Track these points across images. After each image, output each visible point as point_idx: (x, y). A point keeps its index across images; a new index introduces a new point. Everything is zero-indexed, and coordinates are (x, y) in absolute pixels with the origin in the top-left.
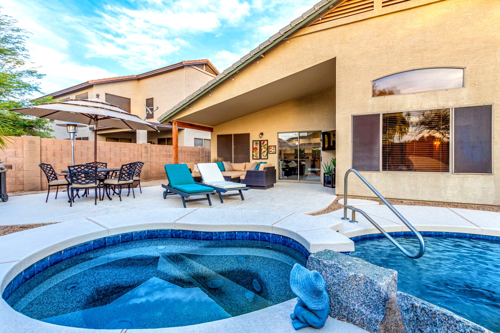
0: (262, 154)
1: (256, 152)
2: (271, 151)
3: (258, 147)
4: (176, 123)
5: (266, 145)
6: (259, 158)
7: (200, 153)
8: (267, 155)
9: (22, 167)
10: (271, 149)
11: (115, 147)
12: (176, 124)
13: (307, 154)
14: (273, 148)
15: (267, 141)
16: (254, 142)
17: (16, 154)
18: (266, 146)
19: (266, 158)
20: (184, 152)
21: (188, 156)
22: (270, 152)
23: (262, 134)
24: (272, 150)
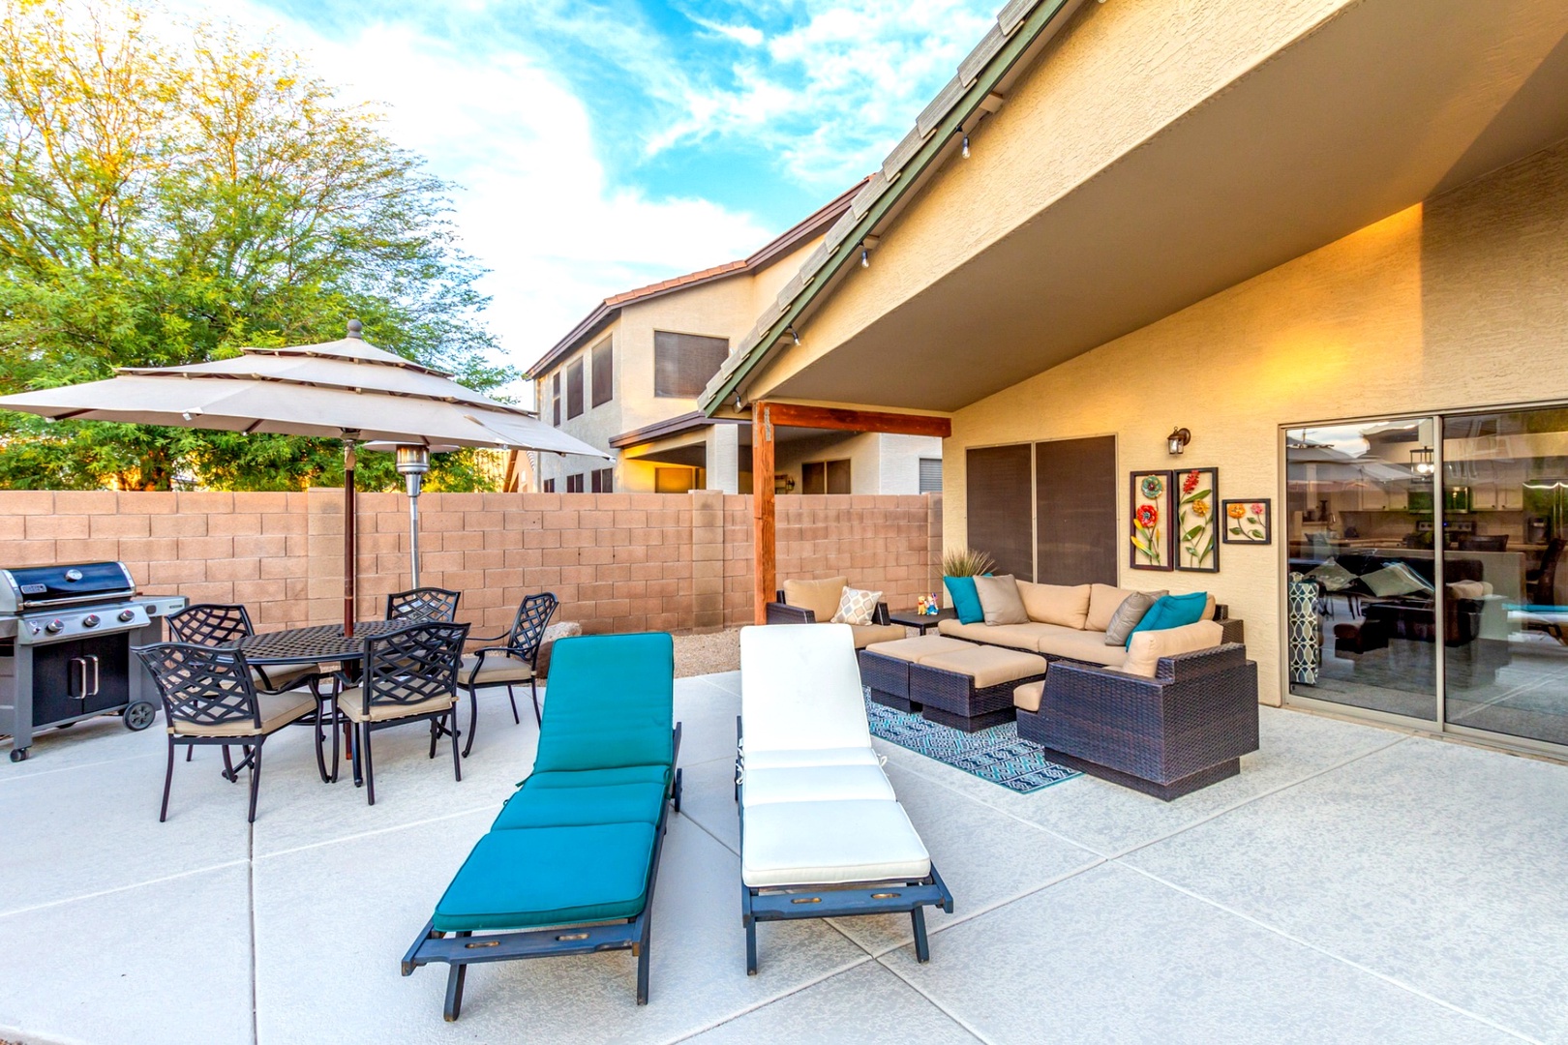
0: (1184, 545)
1: (1148, 532)
2: (1235, 531)
3: (1161, 504)
4: (767, 411)
5: (1204, 494)
6: (1164, 562)
7: (927, 521)
8: (1214, 548)
9: (305, 589)
10: (1238, 517)
11: (596, 509)
12: (767, 417)
13: (1489, 514)
14: (1249, 514)
15: (1214, 472)
16: (1139, 480)
17: (286, 549)
18: (1208, 500)
19: (1208, 563)
20: (861, 518)
21: (876, 532)
22: (1231, 536)
23: (1182, 437)
24: (1244, 521)
